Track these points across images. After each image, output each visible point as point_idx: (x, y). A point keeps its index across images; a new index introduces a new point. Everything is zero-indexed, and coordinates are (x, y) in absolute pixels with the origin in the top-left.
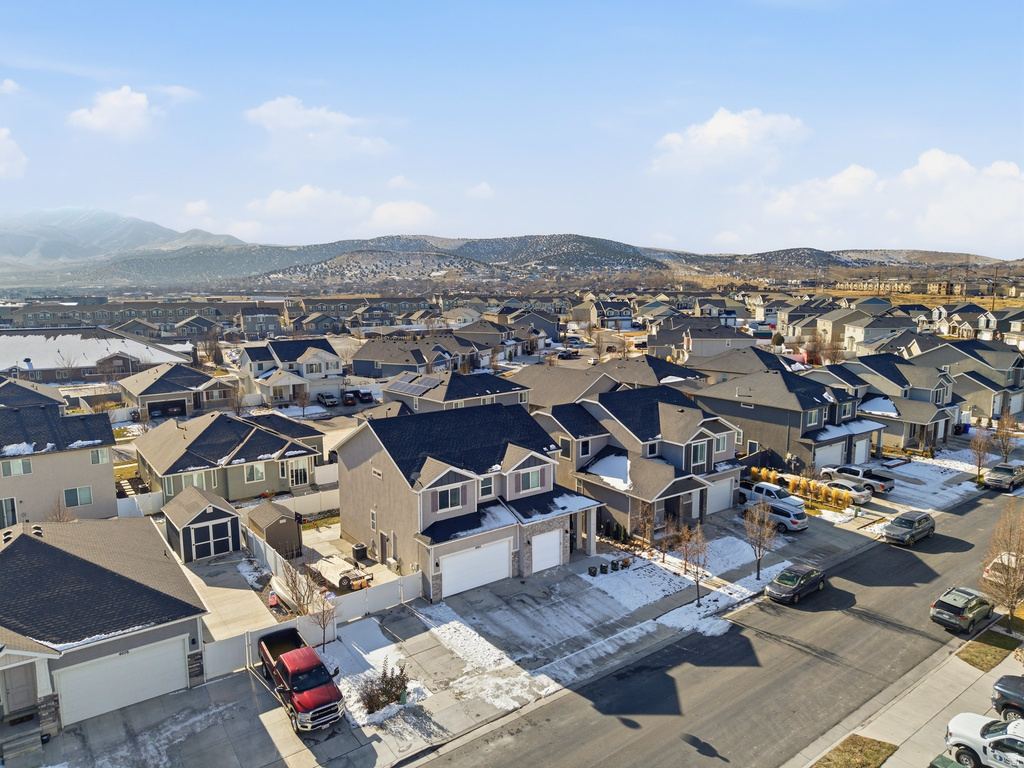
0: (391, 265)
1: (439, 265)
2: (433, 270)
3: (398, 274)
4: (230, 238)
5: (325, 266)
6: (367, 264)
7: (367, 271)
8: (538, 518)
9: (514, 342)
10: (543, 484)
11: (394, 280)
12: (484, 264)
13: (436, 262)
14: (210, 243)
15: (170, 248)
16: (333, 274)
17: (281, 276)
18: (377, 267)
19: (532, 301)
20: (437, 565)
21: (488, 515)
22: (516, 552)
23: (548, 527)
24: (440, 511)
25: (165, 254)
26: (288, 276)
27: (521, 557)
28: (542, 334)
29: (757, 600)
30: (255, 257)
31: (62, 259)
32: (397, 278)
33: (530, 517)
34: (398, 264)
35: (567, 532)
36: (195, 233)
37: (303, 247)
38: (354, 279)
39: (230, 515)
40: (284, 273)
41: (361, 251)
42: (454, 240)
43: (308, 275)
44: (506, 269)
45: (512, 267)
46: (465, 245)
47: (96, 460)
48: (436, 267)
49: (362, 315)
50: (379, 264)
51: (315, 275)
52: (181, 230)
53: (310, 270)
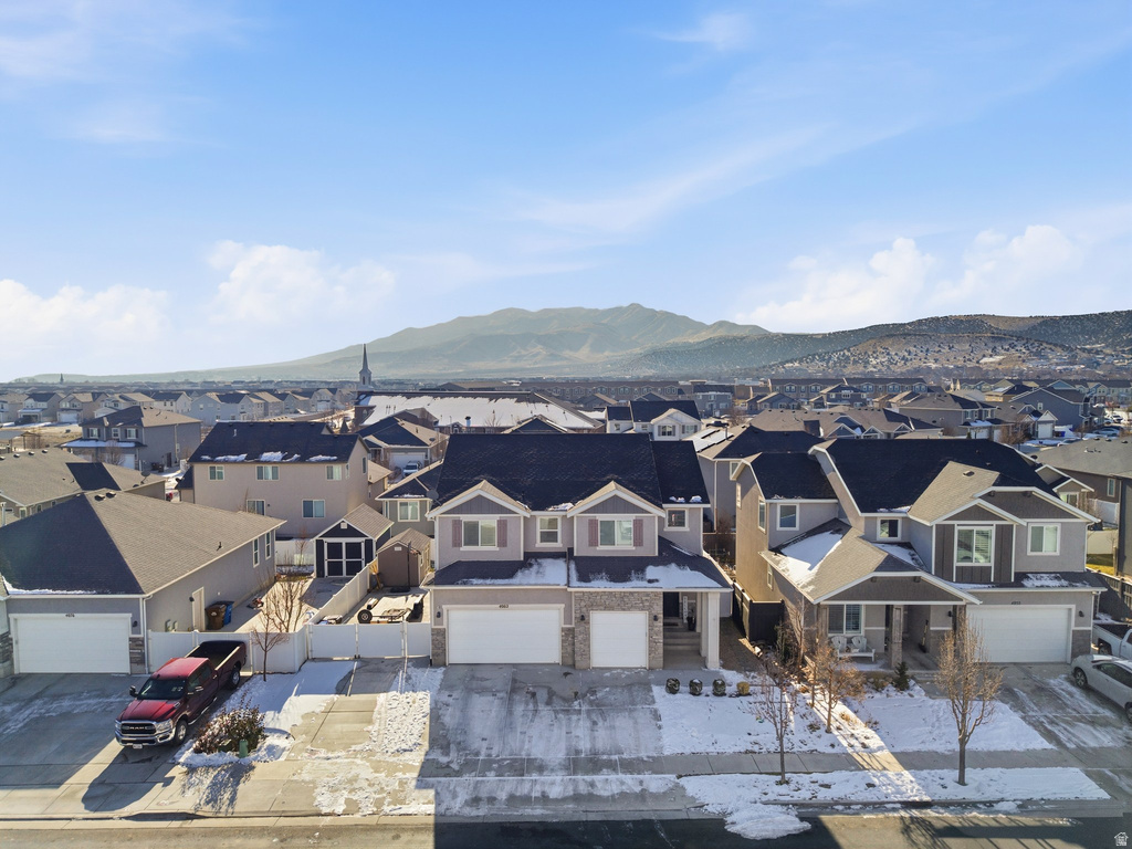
0: (927, 350)
1: (994, 349)
2: (984, 356)
3: (936, 361)
4: (756, 328)
5: (847, 353)
6: (897, 350)
7: (897, 358)
8: (601, 586)
9: (989, 424)
10: (638, 541)
11: (929, 368)
12: (1063, 347)
13: (991, 345)
14: (735, 333)
15: (697, 340)
16: (855, 362)
17: (797, 364)
18: (910, 353)
19: (1091, 385)
20: (439, 615)
21: (535, 567)
22: (569, 629)
23: (623, 603)
24: (464, 548)
25: (691, 345)
26: (804, 364)
27: (575, 637)
28: (1047, 416)
29: (916, 813)
30: (775, 346)
31: (606, 353)
32: (934, 366)
33: (589, 581)
34: (937, 349)
35: (656, 618)
36: (722, 324)
37: (830, 334)
38: (880, 367)
39: (363, 536)
40: (801, 361)
41: (892, 336)
42: (1023, 318)
43: (827, 363)
44: (1097, 353)
45: (1108, 351)
46: (1040, 324)
47: (330, 476)
48: (990, 352)
49: (828, 395)
50: (912, 349)
51: (835, 363)
52: (709, 322)
53: (830, 358)
